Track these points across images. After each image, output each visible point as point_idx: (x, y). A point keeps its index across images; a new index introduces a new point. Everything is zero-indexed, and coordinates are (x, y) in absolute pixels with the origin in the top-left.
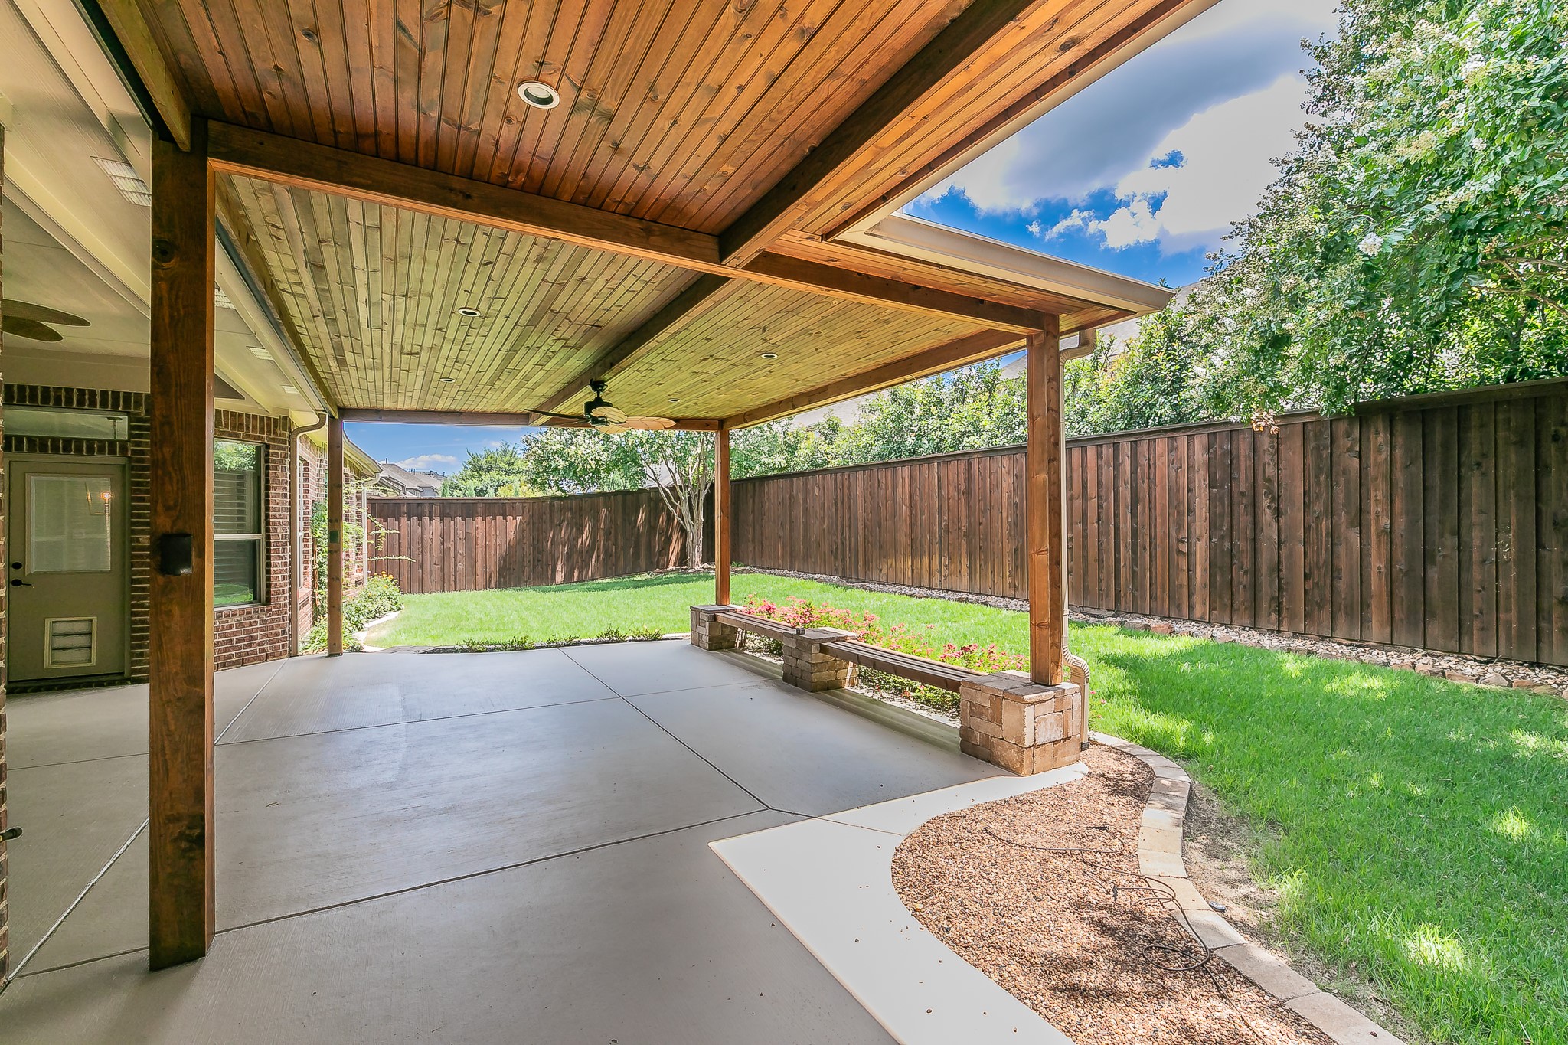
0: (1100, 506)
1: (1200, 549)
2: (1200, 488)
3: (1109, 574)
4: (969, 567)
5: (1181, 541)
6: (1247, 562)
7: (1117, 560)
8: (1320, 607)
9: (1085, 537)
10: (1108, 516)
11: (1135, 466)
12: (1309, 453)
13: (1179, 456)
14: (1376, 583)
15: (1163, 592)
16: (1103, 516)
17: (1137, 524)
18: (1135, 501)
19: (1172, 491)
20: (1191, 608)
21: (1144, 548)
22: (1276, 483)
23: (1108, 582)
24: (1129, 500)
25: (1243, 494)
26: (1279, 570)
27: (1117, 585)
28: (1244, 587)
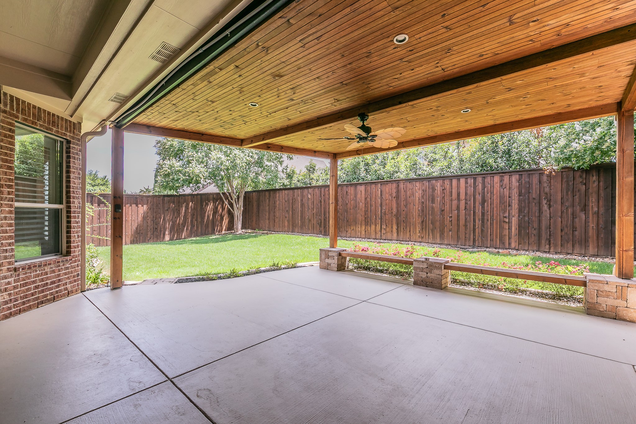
0: (466, 203)
1: (514, 221)
2: (514, 196)
3: (470, 231)
4: (397, 229)
5: (505, 217)
6: (536, 225)
7: (474, 226)
8: (568, 242)
9: (458, 216)
10: (470, 206)
11: (484, 187)
12: (563, 183)
13: (505, 184)
14: (592, 232)
15: (497, 237)
16: (468, 207)
17: (484, 210)
18: (484, 201)
19: (502, 197)
20: (509, 244)
21: (488, 220)
22: (549, 195)
23: (470, 235)
24: (480, 201)
25: (534, 199)
26: (550, 228)
27: (474, 235)
28: (534, 235)
